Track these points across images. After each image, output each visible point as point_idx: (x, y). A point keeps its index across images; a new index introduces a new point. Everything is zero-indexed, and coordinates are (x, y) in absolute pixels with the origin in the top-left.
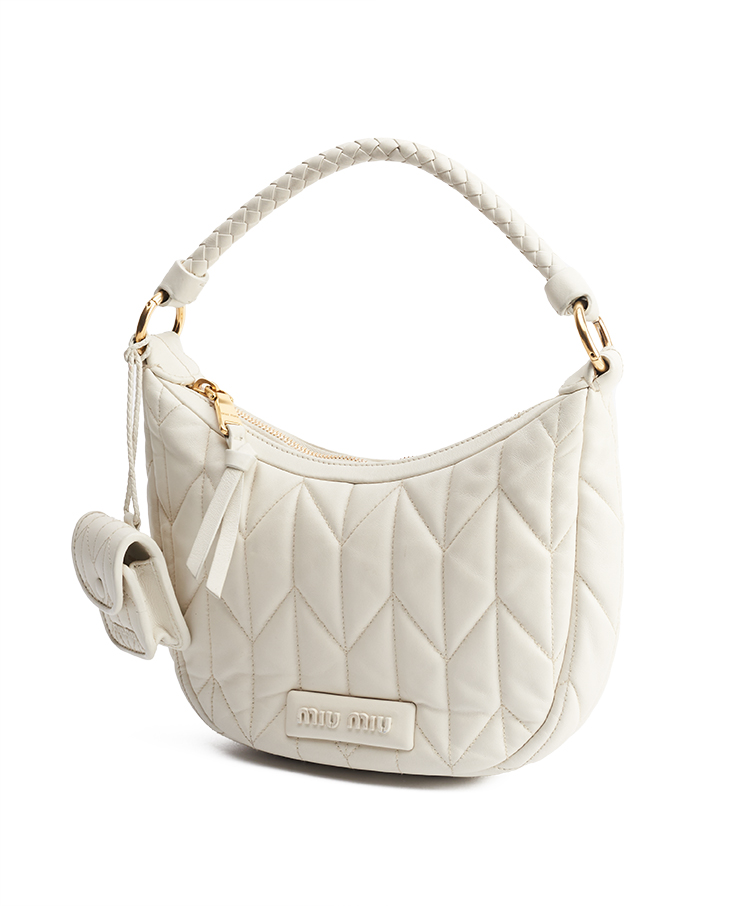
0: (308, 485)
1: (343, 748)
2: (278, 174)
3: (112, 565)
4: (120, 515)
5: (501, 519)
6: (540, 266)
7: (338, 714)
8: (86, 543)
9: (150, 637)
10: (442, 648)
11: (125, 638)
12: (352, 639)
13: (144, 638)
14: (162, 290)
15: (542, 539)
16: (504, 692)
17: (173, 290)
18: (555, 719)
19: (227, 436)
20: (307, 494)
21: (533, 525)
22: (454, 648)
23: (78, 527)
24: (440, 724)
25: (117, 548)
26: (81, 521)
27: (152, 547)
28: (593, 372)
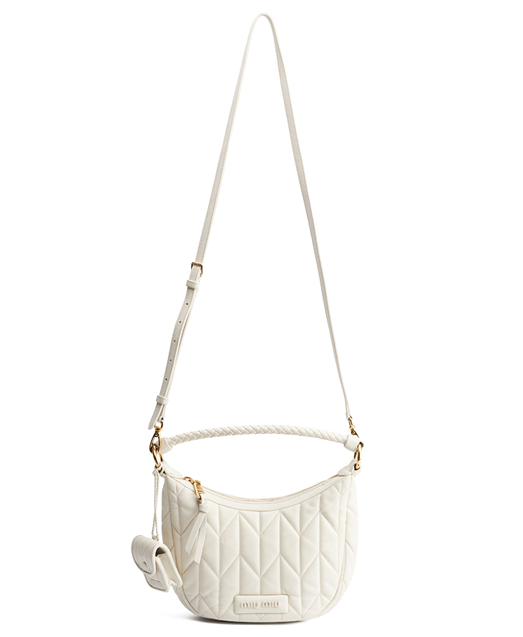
0: (242, 514)
1: (259, 615)
3: (151, 557)
4: (150, 536)
5: (321, 523)
7: (258, 602)
8: (139, 548)
9: (167, 583)
10: (299, 572)
11: (156, 584)
12: (264, 572)
13: (165, 584)
15: (335, 530)
16: (322, 587)
18: (338, 595)
19: (200, 499)
20: (242, 517)
21: (332, 524)
22: (304, 572)
23: (133, 542)
24: (298, 601)
25: (153, 550)
26: (134, 540)
27: (165, 548)
28: (354, 469)
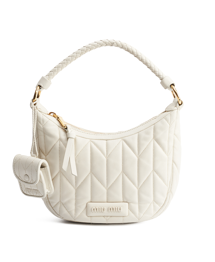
0: (93, 142)
1: (106, 218)
2: (75, 50)
5: (154, 147)
6: (158, 76)
7: (105, 208)
8: (22, 163)
10: (137, 185)
12: (109, 185)
14: (39, 86)
15: (165, 152)
17: (43, 85)
18: (167, 202)
19: (66, 128)
20: (93, 145)
21: (163, 148)
22: (141, 185)
28: (178, 104)
